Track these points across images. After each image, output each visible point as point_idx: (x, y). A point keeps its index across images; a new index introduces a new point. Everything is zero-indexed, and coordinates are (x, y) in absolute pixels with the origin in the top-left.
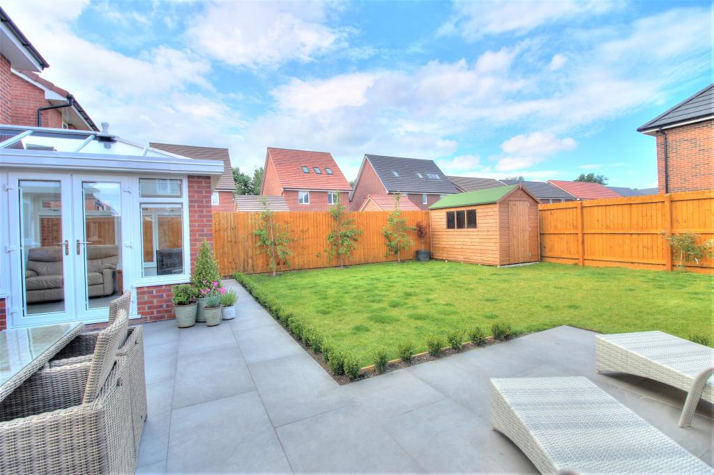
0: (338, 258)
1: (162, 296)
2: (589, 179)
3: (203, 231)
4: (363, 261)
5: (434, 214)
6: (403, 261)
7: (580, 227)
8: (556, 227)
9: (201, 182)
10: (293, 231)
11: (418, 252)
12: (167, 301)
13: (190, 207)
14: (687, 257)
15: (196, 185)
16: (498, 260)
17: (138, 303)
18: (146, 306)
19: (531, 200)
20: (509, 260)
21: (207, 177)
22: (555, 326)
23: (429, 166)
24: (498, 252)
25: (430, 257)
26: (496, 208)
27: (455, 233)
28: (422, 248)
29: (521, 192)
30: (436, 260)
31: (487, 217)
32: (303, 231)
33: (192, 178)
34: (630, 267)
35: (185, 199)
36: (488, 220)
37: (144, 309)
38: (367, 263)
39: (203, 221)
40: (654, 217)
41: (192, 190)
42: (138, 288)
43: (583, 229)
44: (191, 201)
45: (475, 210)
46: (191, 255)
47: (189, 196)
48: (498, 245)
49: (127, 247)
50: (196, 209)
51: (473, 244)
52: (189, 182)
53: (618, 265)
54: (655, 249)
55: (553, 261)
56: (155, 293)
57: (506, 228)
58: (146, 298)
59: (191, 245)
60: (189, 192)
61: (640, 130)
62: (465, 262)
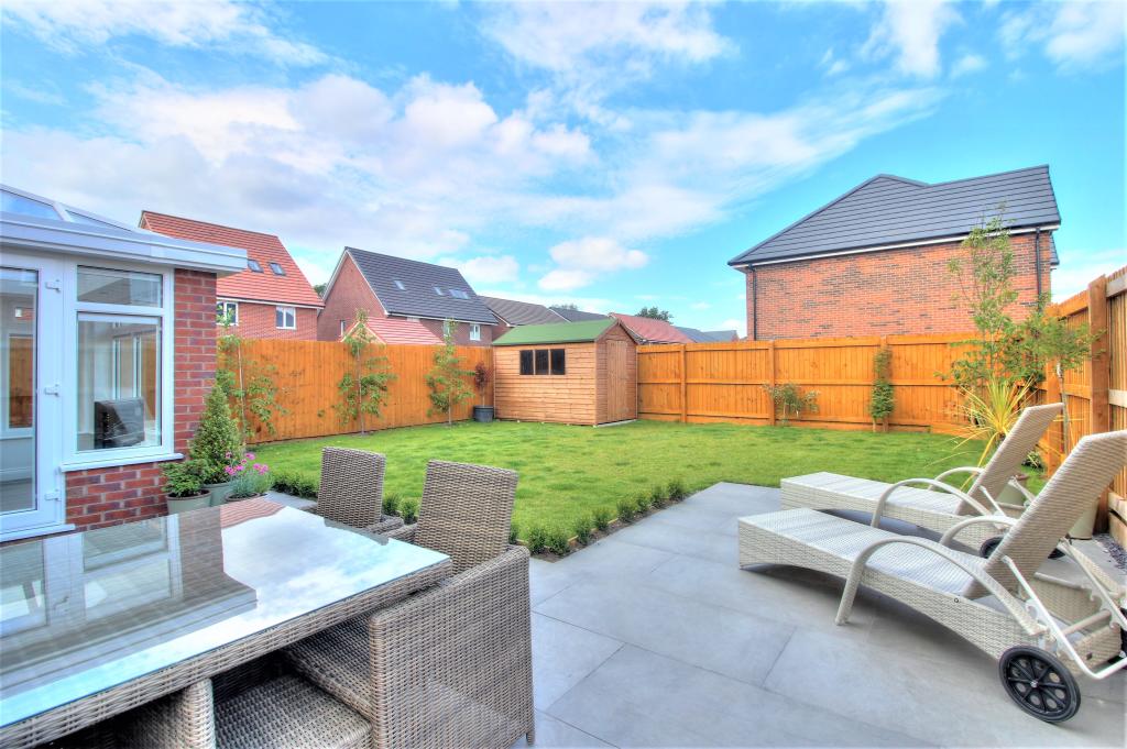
0: (355, 419)
1: (117, 487)
2: (651, 315)
3: (200, 367)
4: (393, 425)
5: (500, 354)
6: (455, 423)
7: (683, 375)
8: (655, 376)
9: (199, 283)
10: (278, 373)
11: (475, 410)
12: (127, 495)
13: (177, 324)
14: (789, 410)
15: (189, 287)
16: (594, 417)
17: (68, 503)
18: (85, 508)
19: (629, 339)
20: (606, 419)
21: (211, 275)
22: (712, 484)
23: (452, 278)
24: (593, 407)
25: (495, 416)
26: (593, 349)
27: (533, 381)
28: (483, 403)
29: (619, 329)
30: (501, 419)
31: (581, 360)
32: (294, 374)
33: (180, 271)
34: (735, 422)
35: (167, 311)
36: (581, 363)
37: (80, 512)
38: (399, 427)
39: (199, 351)
40: (758, 366)
41: (182, 294)
42: (69, 473)
43: (686, 378)
44: (178, 315)
45: (563, 351)
46: (176, 410)
47: (177, 306)
48: (594, 397)
49: (46, 394)
50: (189, 328)
51: (559, 396)
52: (177, 280)
53: (721, 420)
54: (759, 401)
55: (651, 417)
56: (103, 481)
57: (603, 373)
58: (85, 490)
59: (177, 393)
60: (177, 297)
61: (730, 264)
62: (547, 422)
